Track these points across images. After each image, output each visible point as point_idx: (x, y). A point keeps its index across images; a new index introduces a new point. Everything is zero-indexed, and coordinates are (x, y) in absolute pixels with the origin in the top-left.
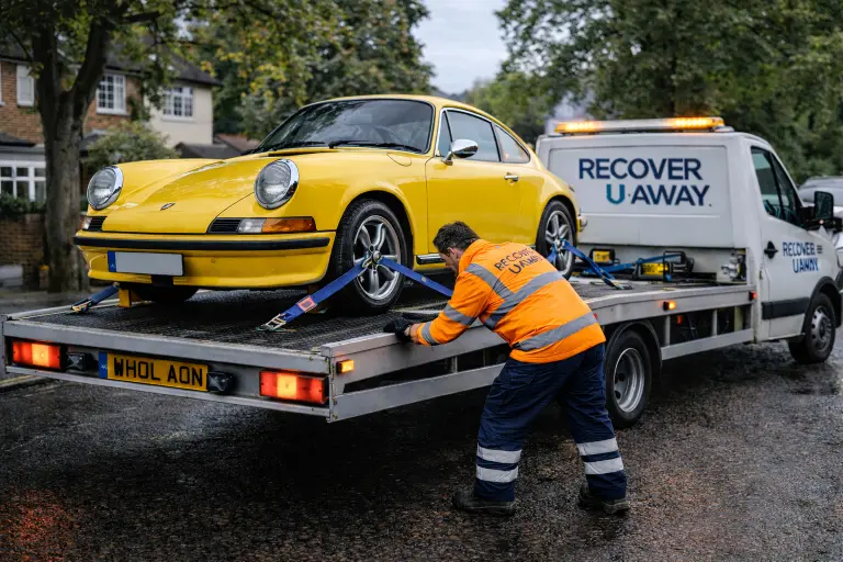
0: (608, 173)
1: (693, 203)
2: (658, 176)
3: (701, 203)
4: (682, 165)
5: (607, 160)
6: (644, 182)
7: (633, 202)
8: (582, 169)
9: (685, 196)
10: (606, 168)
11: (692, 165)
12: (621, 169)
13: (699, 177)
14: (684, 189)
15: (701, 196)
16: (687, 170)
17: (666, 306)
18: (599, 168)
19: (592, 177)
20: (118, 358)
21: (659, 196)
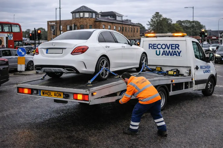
2: (168, 48)
11: (177, 46)
20: (43, 91)
21: (169, 53)
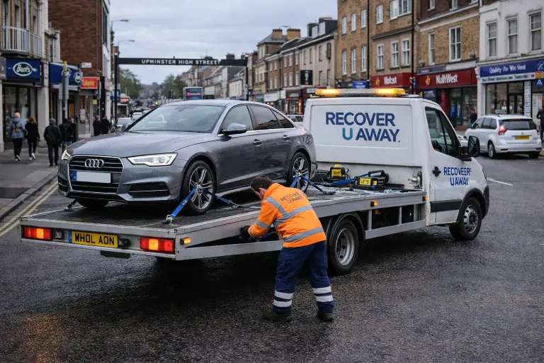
0: (343, 121)
1: (390, 140)
2: (371, 123)
3: (395, 140)
4: (384, 117)
5: (342, 114)
6: (363, 127)
7: (357, 139)
8: (328, 119)
9: (385, 136)
10: (342, 119)
11: (390, 117)
12: (350, 119)
13: (393, 125)
14: (385, 131)
15: (394, 136)
16: (387, 120)
17: (372, 204)
18: (338, 118)
19: (333, 123)
20: (77, 233)
21: (372, 135)
